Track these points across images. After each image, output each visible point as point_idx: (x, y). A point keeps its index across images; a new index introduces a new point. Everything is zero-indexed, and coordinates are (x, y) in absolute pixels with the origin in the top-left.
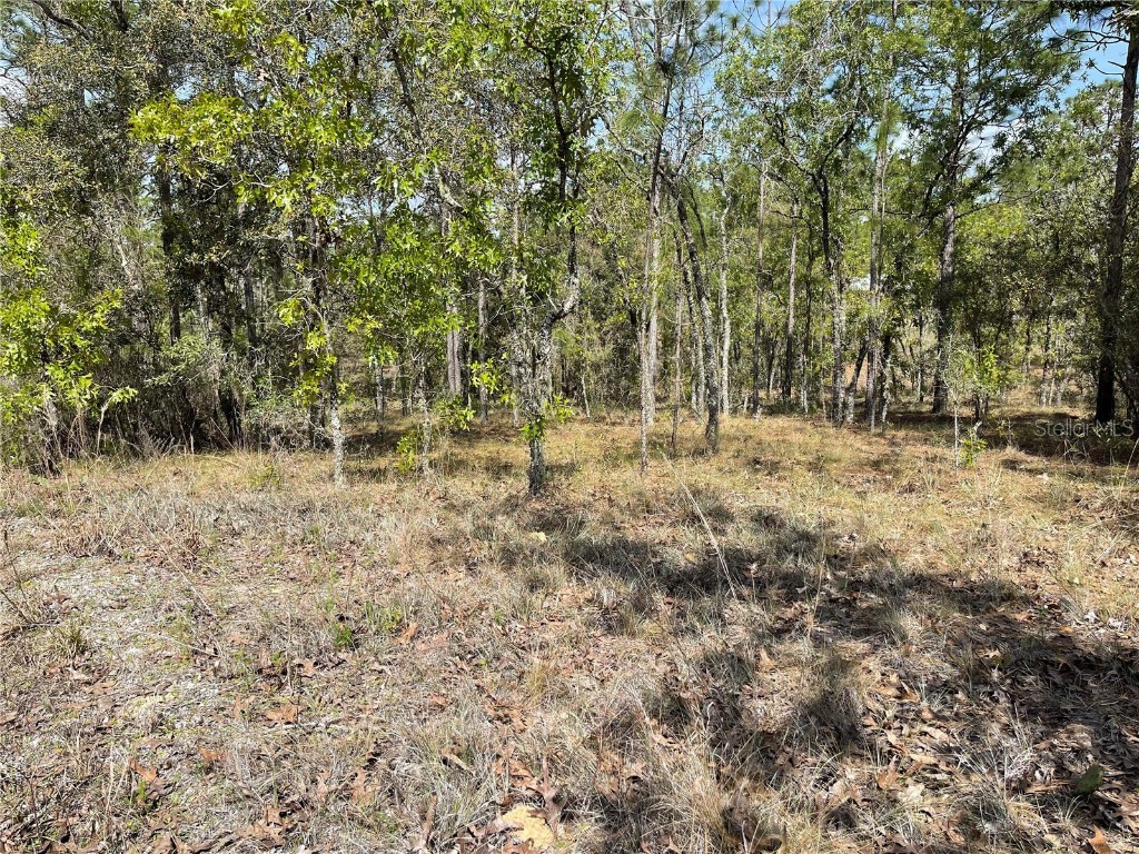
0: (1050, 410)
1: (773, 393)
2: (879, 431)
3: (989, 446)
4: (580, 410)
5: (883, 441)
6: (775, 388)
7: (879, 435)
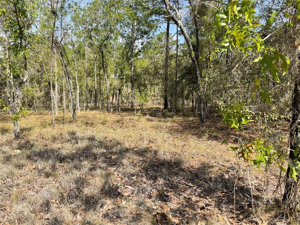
0: (156, 106)
1: (92, 104)
2: (119, 113)
3: (143, 116)
4: (34, 111)
5: (119, 116)
6: (93, 103)
7: (119, 114)
